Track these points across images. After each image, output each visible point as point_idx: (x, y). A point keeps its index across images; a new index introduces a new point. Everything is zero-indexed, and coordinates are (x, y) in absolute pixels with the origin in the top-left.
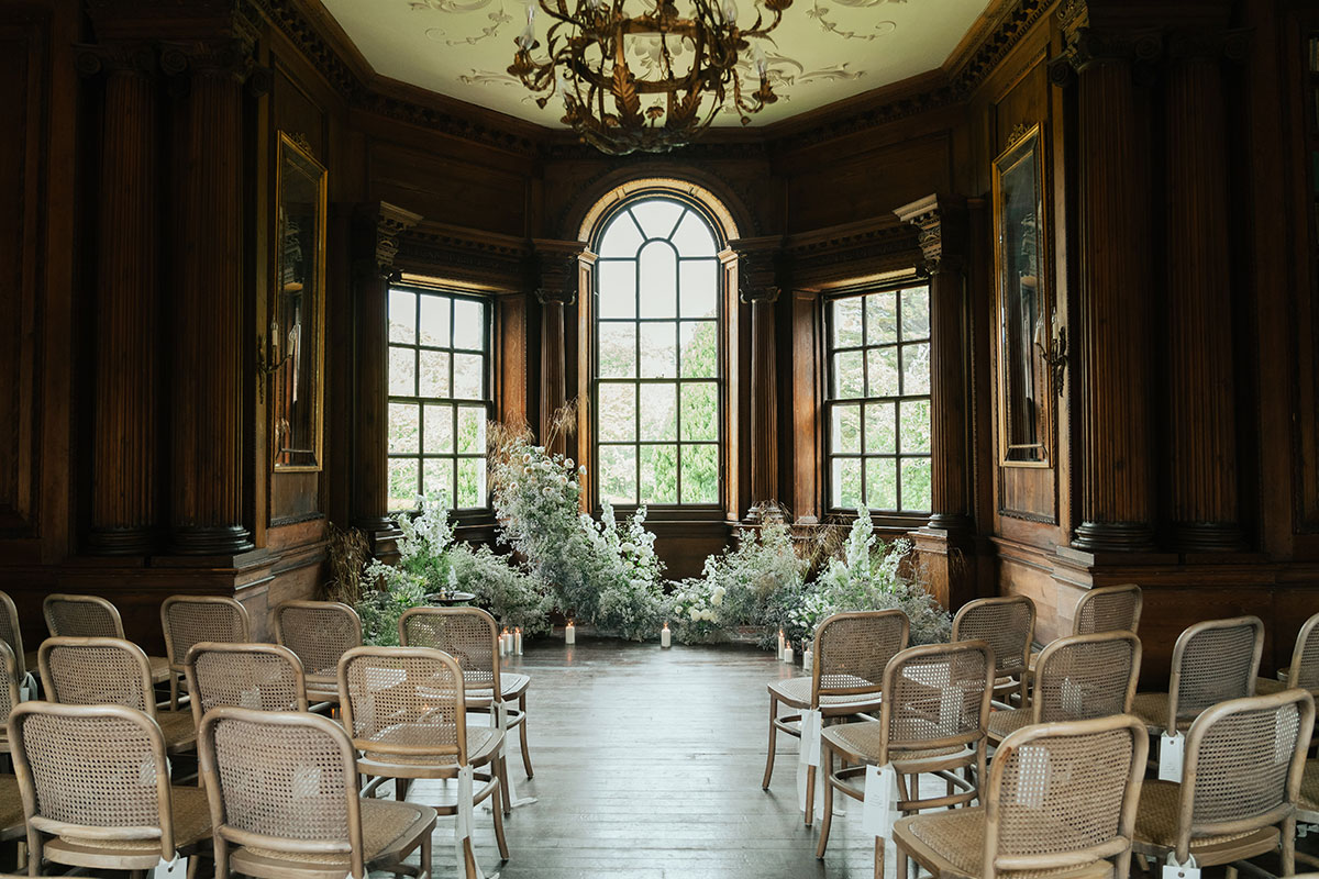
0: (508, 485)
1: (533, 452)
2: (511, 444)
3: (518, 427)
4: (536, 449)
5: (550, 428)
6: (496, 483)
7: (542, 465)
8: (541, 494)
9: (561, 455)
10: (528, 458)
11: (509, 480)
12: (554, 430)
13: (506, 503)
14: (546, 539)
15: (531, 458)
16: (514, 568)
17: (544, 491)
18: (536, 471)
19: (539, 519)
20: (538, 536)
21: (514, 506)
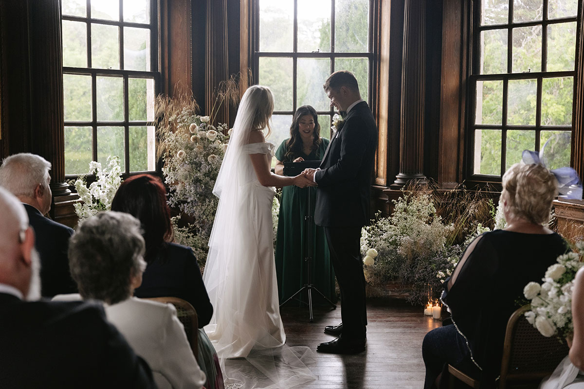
0: (176, 152)
1: (199, 122)
2: (178, 114)
3: (184, 98)
4: (202, 118)
5: (214, 99)
6: (165, 151)
7: (208, 134)
8: (206, 160)
9: (225, 125)
10: (194, 127)
11: (176, 148)
12: (218, 103)
13: (174, 169)
14: (212, 202)
15: (197, 127)
16: (184, 229)
17: (209, 158)
18: (202, 139)
19: (206, 184)
20: (204, 200)
21: (182, 171)
